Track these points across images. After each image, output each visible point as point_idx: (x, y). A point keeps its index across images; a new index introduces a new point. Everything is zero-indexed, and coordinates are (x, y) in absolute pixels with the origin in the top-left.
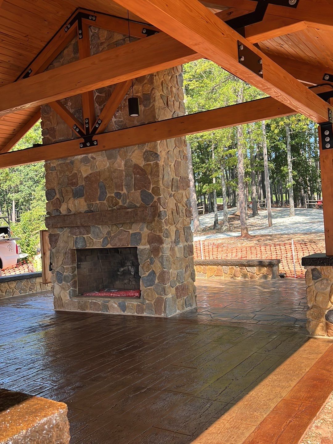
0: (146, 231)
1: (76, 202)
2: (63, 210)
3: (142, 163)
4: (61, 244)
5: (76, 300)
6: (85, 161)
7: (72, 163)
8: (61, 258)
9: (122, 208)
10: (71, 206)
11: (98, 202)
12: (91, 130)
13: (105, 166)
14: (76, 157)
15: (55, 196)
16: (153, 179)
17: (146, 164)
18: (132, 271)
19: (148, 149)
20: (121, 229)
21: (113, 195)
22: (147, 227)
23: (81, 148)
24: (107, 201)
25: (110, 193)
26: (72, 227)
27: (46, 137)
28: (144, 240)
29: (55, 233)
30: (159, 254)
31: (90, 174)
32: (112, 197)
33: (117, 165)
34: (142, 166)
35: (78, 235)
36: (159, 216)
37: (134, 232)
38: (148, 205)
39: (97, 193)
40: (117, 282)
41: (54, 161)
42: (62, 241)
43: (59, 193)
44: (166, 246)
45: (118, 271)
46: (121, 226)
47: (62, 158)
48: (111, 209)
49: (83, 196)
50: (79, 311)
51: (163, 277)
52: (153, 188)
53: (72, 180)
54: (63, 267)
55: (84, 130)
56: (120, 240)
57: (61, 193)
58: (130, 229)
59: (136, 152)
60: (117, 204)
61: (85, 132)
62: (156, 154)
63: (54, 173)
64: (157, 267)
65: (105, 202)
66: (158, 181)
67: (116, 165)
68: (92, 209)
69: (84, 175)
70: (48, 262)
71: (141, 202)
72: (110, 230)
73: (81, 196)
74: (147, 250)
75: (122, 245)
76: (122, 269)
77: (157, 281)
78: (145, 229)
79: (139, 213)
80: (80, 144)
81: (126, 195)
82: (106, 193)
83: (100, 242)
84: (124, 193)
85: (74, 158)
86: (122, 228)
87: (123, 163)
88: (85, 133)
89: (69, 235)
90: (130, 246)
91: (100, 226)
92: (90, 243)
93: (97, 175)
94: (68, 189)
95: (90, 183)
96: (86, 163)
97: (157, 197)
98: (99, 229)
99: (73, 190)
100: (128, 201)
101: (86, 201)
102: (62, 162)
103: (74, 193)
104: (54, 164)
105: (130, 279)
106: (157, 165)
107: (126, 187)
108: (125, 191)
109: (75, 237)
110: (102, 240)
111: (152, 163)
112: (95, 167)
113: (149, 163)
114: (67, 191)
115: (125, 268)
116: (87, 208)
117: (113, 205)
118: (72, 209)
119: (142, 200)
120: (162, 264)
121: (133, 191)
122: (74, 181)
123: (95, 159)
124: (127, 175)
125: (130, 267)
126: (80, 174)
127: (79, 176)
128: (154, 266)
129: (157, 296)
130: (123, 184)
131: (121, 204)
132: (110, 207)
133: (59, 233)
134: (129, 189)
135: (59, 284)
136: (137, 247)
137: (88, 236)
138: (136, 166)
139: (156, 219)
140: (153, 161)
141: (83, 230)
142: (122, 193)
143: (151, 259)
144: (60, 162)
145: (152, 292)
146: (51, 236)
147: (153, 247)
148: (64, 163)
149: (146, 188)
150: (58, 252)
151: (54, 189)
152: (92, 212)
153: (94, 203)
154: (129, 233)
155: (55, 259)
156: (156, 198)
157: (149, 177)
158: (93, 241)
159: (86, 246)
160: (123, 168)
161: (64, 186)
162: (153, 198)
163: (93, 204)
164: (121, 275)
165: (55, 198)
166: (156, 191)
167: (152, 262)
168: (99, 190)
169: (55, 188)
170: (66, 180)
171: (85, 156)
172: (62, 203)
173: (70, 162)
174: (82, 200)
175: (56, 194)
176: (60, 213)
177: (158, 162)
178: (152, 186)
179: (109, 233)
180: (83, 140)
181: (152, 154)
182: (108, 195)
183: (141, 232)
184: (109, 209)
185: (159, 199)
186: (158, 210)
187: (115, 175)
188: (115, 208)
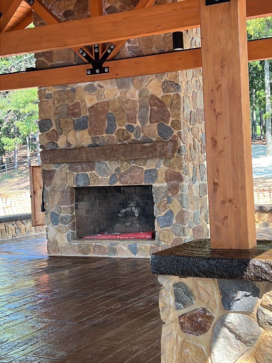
0: (162, 168)
1: (79, 134)
2: (61, 143)
3: (160, 94)
4: (57, 180)
5: (76, 243)
6: (90, 89)
7: (74, 90)
8: (57, 197)
9: (134, 142)
10: (71, 139)
11: (105, 135)
12: (101, 56)
13: (116, 95)
14: (78, 84)
15: (51, 127)
16: (173, 111)
17: (164, 95)
18: (136, 212)
19: (168, 79)
20: (132, 165)
21: (124, 128)
22: (164, 164)
23: (88, 74)
24: (116, 134)
25: (120, 125)
26: (72, 163)
27: (40, 59)
28: (161, 176)
29: (50, 169)
30: (178, 192)
31: (97, 104)
32: (123, 130)
33: (130, 95)
34: (160, 97)
35: (79, 172)
36: (179, 151)
37: (149, 169)
38: (166, 139)
39: (104, 125)
40: (117, 225)
41: (50, 87)
42: (58, 179)
43: (57, 124)
44: (185, 183)
45: (119, 213)
46: (133, 162)
47: (60, 85)
48: (121, 143)
49: (87, 128)
50: (80, 255)
51: (181, 217)
52: (172, 121)
53: (73, 110)
54: (60, 207)
55: (92, 55)
56: (132, 177)
57: (58, 124)
58: (144, 165)
59: (154, 81)
60: (129, 137)
61: (93, 57)
62: (178, 84)
63: (50, 101)
64: (175, 206)
65: (114, 135)
66: (179, 114)
67: (128, 96)
68: (98, 143)
69: (89, 105)
70: (39, 202)
71: (158, 136)
72: (119, 166)
73: (85, 128)
74: (164, 188)
75: (134, 183)
76: (124, 211)
77: (174, 221)
78: (162, 166)
79: (159, 149)
80: (87, 70)
81: (140, 128)
82: (116, 125)
83: (107, 179)
84: (138, 126)
85: (76, 85)
86: (134, 165)
87: (137, 93)
88: (94, 59)
89: (68, 171)
90: (143, 184)
91: (107, 162)
92: (95, 181)
93: (104, 105)
94: (69, 120)
95: (95, 113)
96: (92, 92)
97: (178, 131)
98: (106, 165)
99: (74, 121)
100: (142, 135)
101: (90, 134)
102: (61, 89)
103: (75, 125)
104: (50, 90)
105: (134, 221)
106: (178, 96)
107: (141, 119)
108: (138, 124)
109: (75, 173)
110: (109, 177)
111: (172, 94)
112: (103, 97)
113: (169, 94)
114: (66, 122)
115: (127, 209)
116: (91, 141)
117: (124, 139)
118: (73, 142)
119: (159, 134)
120: (181, 203)
121: (149, 124)
122: (76, 110)
123: (103, 87)
124: (141, 107)
125: (134, 208)
126: (84, 104)
127: (82, 106)
128: (172, 205)
129: (175, 237)
130: (137, 116)
131: (133, 137)
132: (119, 141)
133: (55, 169)
134: (143, 123)
135: (55, 226)
136: (152, 186)
137: (91, 172)
138: (153, 97)
139: (176, 154)
140: (174, 92)
141: (86, 166)
142: (135, 126)
143: (169, 198)
144: (58, 89)
145: (170, 234)
146: (44, 172)
147: (171, 185)
148: (63, 91)
149: (164, 121)
150: (53, 190)
151: (50, 120)
152: (98, 146)
153: (99, 136)
154: (143, 170)
155: (50, 199)
156: (175, 133)
157: (169, 109)
158: (98, 179)
159: (90, 184)
160: (137, 98)
161: (63, 117)
162: (173, 132)
163: (99, 138)
164: (122, 217)
165: (51, 129)
166: (177, 124)
167: (169, 201)
168: (106, 122)
169: (51, 118)
170: (65, 110)
171: (91, 84)
172: (59, 136)
173: (71, 90)
174: (85, 133)
175: (52, 125)
176: (57, 146)
177: (179, 93)
178: (171, 120)
179: (118, 170)
180: (90, 66)
181: (173, 84)
182: (118, 128)
183: (157, 169)
184: (119, 143)
185: (179, 133)
186: (178, 146)
187: (128, 106)
188: (126, 142)
